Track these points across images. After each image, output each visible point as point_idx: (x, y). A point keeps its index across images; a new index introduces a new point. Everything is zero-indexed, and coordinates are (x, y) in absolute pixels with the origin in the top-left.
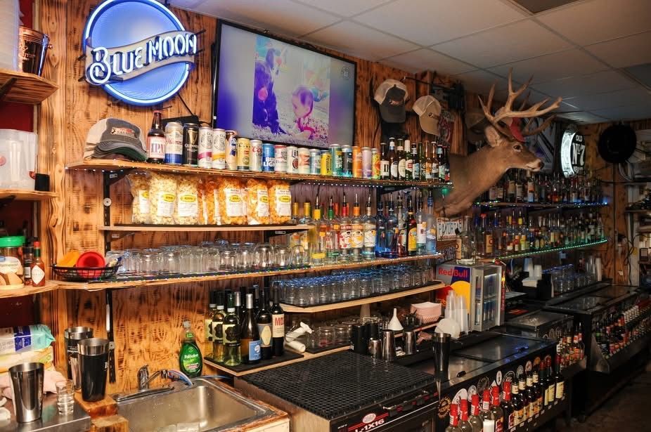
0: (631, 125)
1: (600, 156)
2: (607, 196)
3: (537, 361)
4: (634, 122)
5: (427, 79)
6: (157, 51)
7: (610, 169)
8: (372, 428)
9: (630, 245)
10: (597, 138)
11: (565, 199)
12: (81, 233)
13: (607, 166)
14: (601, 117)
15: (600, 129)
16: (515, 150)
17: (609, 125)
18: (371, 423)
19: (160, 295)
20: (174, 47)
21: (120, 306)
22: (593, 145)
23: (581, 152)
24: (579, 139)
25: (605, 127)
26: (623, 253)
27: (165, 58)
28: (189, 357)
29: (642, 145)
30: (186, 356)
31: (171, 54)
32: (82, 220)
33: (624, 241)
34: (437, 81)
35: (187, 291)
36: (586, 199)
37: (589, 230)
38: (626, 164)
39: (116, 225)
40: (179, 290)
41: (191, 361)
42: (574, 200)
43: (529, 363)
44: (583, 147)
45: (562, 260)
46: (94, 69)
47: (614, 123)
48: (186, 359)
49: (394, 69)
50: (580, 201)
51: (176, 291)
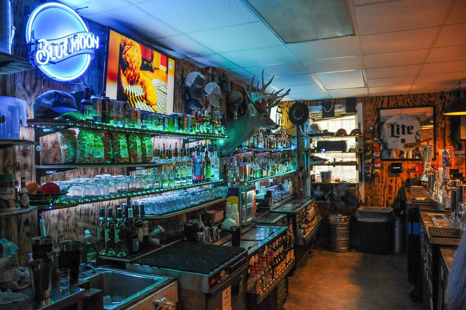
0: (306, 103)
1: (289, 120)
2: (294, 144)
3: (280, 239)
4: (307, 101)
5: (210, 71)
6: (77, 45)
7: (295, 129)
8: (224, 279)
9: (306, 173)
10: (288, 110)
11: (276, 147)
12: (22, 171)
13: (293, 127)
14: (291, 97)
15: (289, 105)
16: (264, 118)
17: (294, 103)
18: (223, 276)
19: (70, 213)
20: (86, 42)
21: (47, 222)
22: (286, 114)
23: (280, 118)
24: (279, 110)
25: (293, 103)
26: (303, 178)
27: (80, 50)
28: (90, 254)
29: (311, 115)
30: (88, 254)
31: (84, 48)
32: (22, 162)
33: (303, 170)
34: (215, 73)
35: (85, 210)
36: (285, 146)
37: (286, 164)
38: (304, 126)
39: (43, 165)
40: (81, 210)
41: (92, 256)
42: (279, 146)
43: (277, 240)
44: (281, 115)
45: (271, 183)
46: (39, 54)
47: (297, 101)
48: (89, 256)
49: (191, 64)
50: (282, 147)
51: (79, 209)
